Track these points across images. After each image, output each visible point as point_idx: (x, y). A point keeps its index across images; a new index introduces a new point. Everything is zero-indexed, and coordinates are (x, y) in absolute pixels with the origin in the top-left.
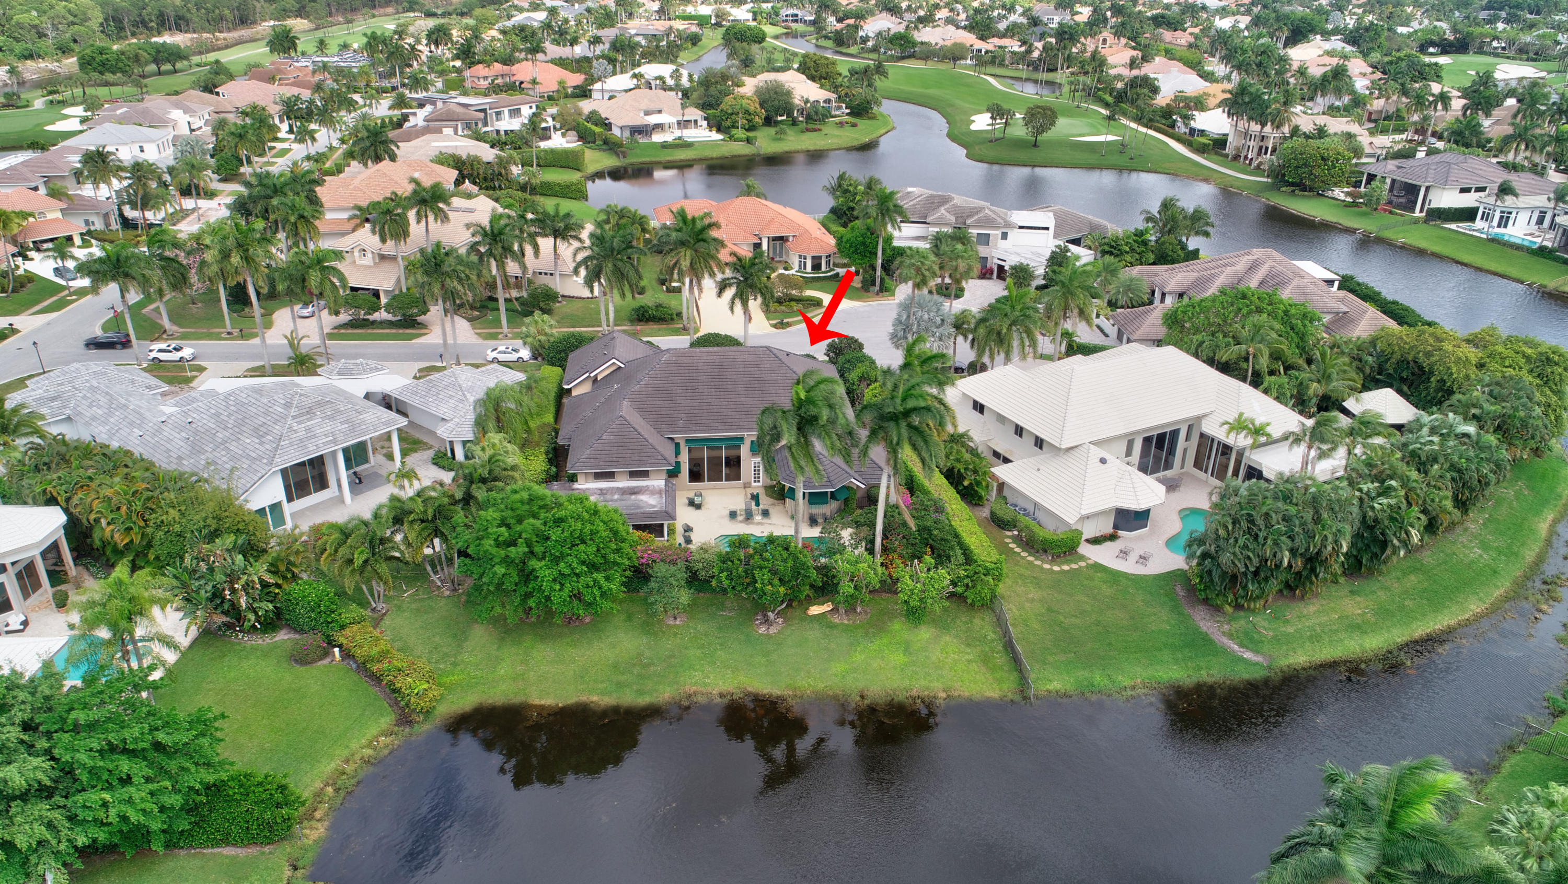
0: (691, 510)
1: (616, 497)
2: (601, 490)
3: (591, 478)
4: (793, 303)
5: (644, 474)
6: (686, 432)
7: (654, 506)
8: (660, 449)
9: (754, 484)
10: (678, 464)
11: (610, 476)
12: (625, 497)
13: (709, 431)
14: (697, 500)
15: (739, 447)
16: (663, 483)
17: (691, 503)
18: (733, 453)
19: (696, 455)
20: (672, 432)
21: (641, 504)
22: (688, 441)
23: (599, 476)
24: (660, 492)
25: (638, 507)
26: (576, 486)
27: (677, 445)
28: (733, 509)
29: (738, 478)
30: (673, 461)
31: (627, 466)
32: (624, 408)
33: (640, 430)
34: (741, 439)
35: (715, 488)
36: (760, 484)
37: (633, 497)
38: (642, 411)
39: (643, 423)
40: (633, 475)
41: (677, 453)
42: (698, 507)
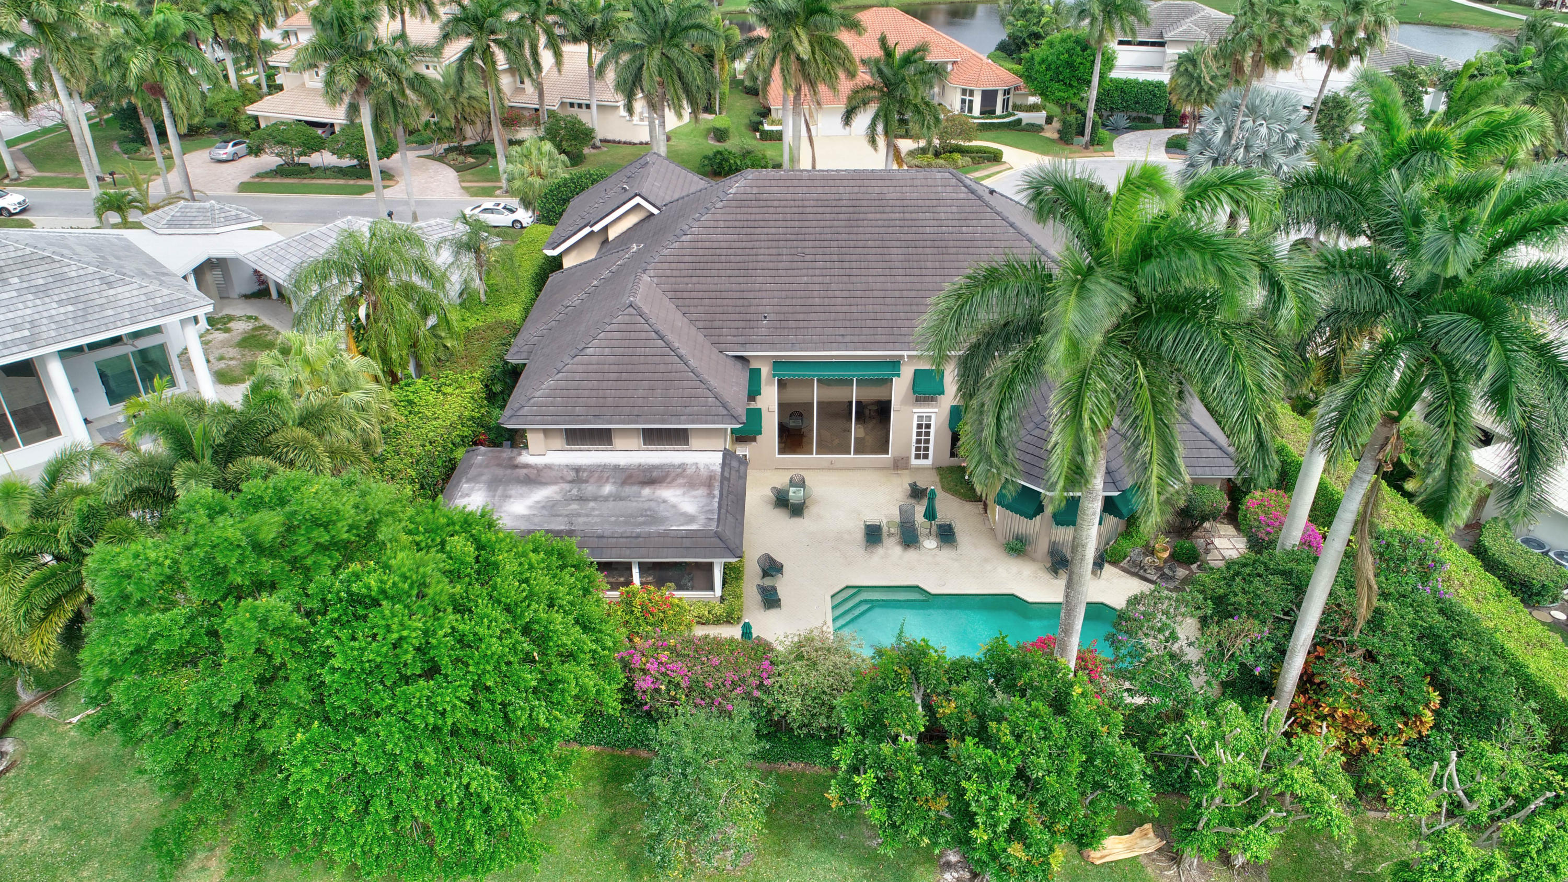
0: (781, 518)
1: (608, 489)
2: (578, 470)
3: (559, 442)
4: (957, 156)
5: (679, 437)
6: (773, 346)
7: (691, 519)
8: (713, 382)
9: (914, 462)
10: (755, 416)
11: (602, 437)
12: (629, 490)
13: (823, 345)
14: (795, 495)
15: (887, 382)
16: (717, 458)
17: (781, 501)
18: (873, 394)
19: (796, 395)
20: (744, 346)
21: (663, 511)
22: (778, 364)
23: (576, 437)
24: (708, 483)
25: (654, 518)
26: (525, 458)
27: (755, 375)
28: (874, 518)
29: (882, 446)
30: (740, 407)
31: (637, 418)
32: (642, 289)
33: (670, 337)
34: (895, 364)
35: (831, 467)
36: (928, 462)
37: (646, 491)
38: (678, 296)
39: (679, 320)
40: (653, 437)
41: (753, 394)
42: (797, 510)
